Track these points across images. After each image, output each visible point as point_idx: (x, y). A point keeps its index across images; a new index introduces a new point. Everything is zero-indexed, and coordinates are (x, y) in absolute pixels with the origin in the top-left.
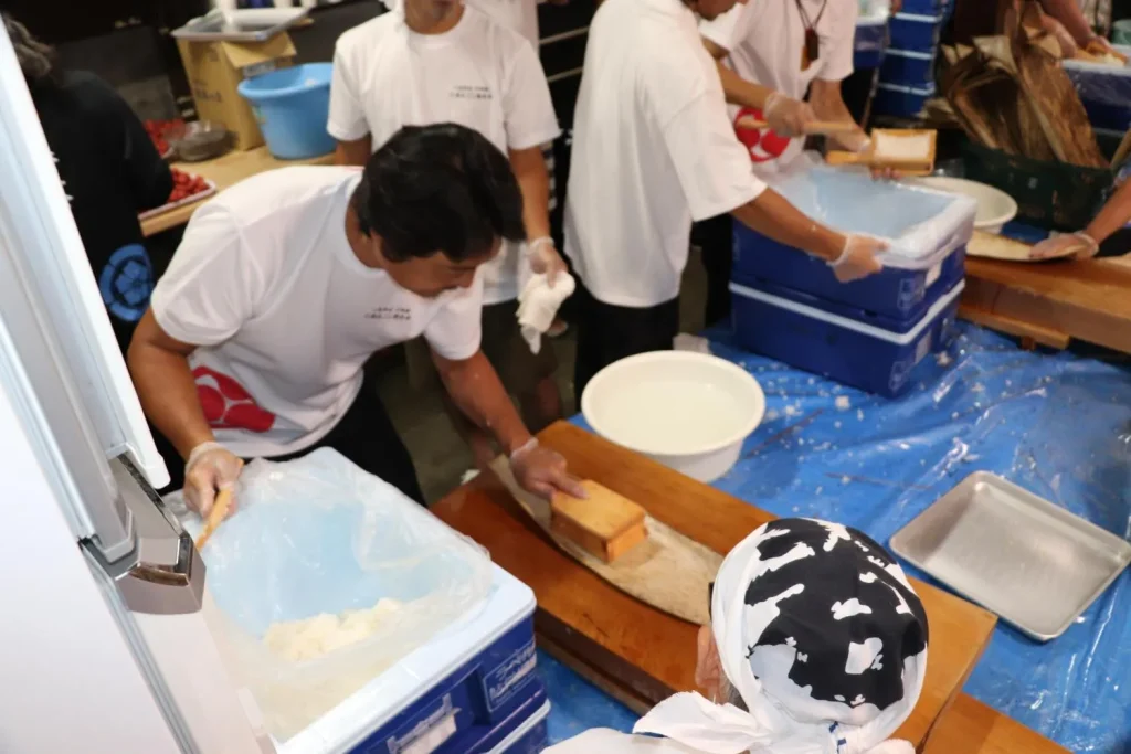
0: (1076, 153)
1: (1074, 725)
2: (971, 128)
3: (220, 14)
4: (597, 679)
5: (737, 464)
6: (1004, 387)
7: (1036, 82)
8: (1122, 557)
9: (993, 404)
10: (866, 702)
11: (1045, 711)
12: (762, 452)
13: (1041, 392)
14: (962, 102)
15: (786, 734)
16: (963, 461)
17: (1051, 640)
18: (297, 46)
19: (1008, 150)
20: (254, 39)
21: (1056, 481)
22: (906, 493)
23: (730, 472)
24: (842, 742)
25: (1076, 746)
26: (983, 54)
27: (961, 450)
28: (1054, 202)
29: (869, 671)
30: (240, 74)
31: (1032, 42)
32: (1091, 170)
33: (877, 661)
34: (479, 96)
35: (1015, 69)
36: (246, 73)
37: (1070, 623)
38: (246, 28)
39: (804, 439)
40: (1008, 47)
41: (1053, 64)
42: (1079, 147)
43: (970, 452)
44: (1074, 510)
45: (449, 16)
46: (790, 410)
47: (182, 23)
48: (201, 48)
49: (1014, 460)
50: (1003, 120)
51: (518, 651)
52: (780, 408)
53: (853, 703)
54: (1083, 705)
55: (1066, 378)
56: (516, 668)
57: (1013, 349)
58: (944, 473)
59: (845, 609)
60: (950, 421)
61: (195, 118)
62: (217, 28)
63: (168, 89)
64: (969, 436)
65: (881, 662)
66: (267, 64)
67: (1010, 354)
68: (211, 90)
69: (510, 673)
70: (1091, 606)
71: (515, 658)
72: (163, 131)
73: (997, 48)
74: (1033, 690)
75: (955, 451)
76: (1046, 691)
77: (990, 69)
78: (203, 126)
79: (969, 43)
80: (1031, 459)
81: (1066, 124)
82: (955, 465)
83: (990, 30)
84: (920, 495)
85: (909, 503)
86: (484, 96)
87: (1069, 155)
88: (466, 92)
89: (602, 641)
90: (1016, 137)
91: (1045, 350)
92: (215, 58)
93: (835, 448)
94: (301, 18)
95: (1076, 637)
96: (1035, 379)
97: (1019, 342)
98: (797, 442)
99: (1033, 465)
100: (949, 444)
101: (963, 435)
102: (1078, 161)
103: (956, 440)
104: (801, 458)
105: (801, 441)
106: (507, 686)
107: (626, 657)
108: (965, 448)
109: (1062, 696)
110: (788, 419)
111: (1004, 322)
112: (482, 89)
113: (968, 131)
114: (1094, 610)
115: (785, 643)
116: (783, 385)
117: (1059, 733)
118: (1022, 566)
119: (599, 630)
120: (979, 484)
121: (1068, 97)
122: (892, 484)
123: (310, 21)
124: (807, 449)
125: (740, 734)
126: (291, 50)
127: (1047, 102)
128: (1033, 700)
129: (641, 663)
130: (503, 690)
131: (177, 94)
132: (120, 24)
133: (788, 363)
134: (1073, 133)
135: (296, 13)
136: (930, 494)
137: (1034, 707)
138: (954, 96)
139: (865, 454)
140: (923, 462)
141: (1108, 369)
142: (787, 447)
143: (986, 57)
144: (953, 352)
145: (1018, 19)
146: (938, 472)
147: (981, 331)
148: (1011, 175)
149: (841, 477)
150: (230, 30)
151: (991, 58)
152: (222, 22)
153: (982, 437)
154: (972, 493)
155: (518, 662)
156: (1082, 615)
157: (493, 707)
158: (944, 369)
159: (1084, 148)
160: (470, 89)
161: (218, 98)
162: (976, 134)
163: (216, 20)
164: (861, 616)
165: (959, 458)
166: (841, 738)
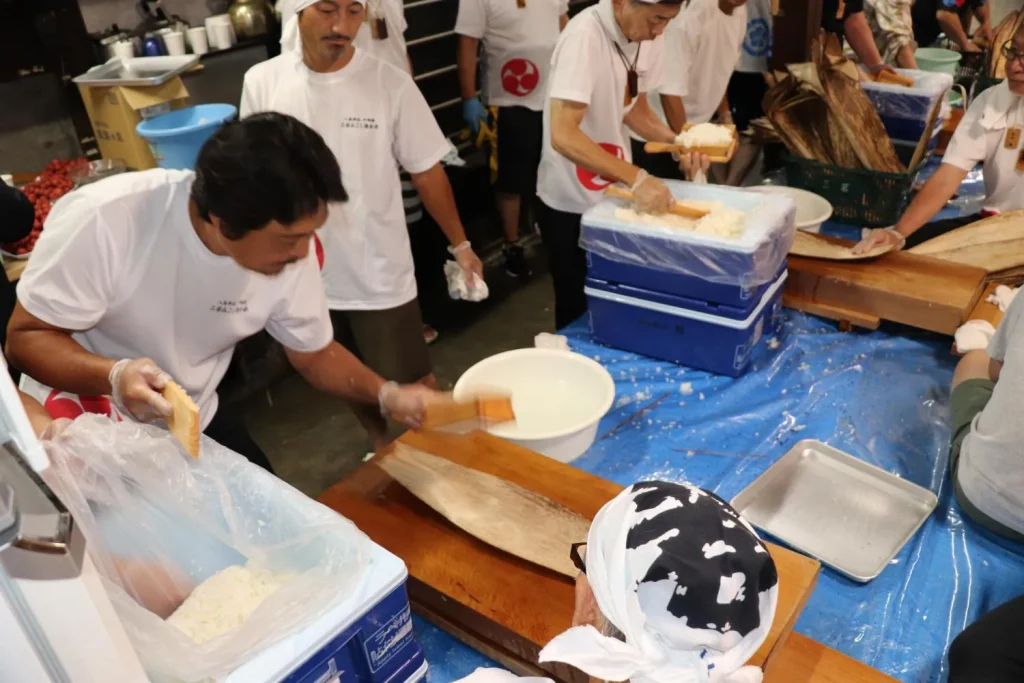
0: (879, 162)
1: (891, 651)
2: (791, 143)
3: (119, 62)
4: (473, 642)
5: (594, 445)
6: (825, 365)
7: (841, 102)
8: (928, 505)
9: (816, 381)
10: (732, 629)
11: (866, 642)
12: (615, 433)
13: (858, 367)
14: (781, 120)
15: (665, 662)
16: (792, 431)
17: (871, 580)
18: (189, 89)
19: (823, 160)
20: (149, 84)
21: (871, 445)
22: (743, 462)
23: (587, 452)
24: (711, 667)
25: (892, 670)
26: (796, 78)
27: (790, 422)
28: (864, 203)
29: (734, 602)
30: (138, 115)
31: (836, 68)
32: (891, 175)
33: (741, 592)
34: (366, 126)
35: (823, 91)
36: (143, 115)
37: (885, 564)
38: (142, 74)
39: (652, 419)
40: (816, 73)
41: (853, 86)
42: (881, 155)
43: (797, 423)
44: (889, 469)
45: (341, 56)
46: (640, 395)
47: (84, 70)
48: (101, 92)
49: (836, 428)
50: (816, 134)
51: (394, 617)
52: (631, 394)
53: (723, 629)
54: (897, 635)
55: (879, 355)
56: (394, 633)
57: (833, 332)
58: (775, 442)
59: (714, 549)
60: (780, 397)
61: (98, 156)
62: (116, 74)
63: (72, 131)
64: (797, 409)
65: (743, 594)
66: (162, 106)
67: (831, 336)
68: (111, 131)
69: (388, 637)
70: (903, 549)
71: (392, 623)
72: (68, 169)
73: (805, 73)
74: (857, 625)
75: (785, 423)
76: (867, 626)
77: (803, 90)
78: (107, 164)
79: (785, 70)
80: (850, 426)
81: (868, 136)
82: (784, 434)
83: (801, 58)
84: (755, 463)
85: (746, 470)
86: (371, 127)
87: (872, 164)
88: (355, 122)
89: (473, 606)
90: (828, 150)
91: (860, 331)
92: (114, 101)
93: (680, 427)
94: (194, 63)
95: (891, 576)
96: (852, 357)
97: (838, 325)
98: (647, 423)
99: (852, 431)
100: (780, 417)
101: (790, 409)
102: (881, 167)
103: (785, 413)
104: (650, 437)
105: (650, 422)
106: (386, 649)
107: (497, 619)
108: (793, 420)
109: (880, 627)
110: (638, 402)
111: (823, 308)
112: (369, 120)
113: (787, 145)
114: (906, 552)
115: (667, 577)
116: (634, 373)
117: (879, 659)
118: (846, 518)
119: (471, 596)
120: (805, 450)
121: (868, 113)
122: (730, 455)
123: (201, 66)
124: (656, 428)
125: (628, 662)
126: (184, 93)
127: (851, 117)
128: (856, 634)
129: (509, 623)
130: (383, 653)
131: (81, 136)
132: (24, 72)
133: (637, 353)
134: (875, 143)
135: (189, 59)
136: (763, 461)
137: (856, 640)
138: (773, 114)
139: (706, 431)
140: (757, 434)
141: (914, 344)
142: (638, 427)
143: (799, 80)
144: (782, 337)
145: (822, 48)
146: (770, 443)
147: (805, 318)
148: (826, 181)
149: (686, 452)
150: (128, 76)
151: (803, 82)
152: (122, 68)
153: (808, 410)
154: (800, 457)
155: (395, 626)
156: (895, 558)
157: (374, 668)
158: (775, 352)
159: (885, 155)
160: (359, 120)
161: (119, 137)
162: (795, 147)
163: (114, 68)
164: (727, 555)
165: (788, 429)
166: (710, 663)
